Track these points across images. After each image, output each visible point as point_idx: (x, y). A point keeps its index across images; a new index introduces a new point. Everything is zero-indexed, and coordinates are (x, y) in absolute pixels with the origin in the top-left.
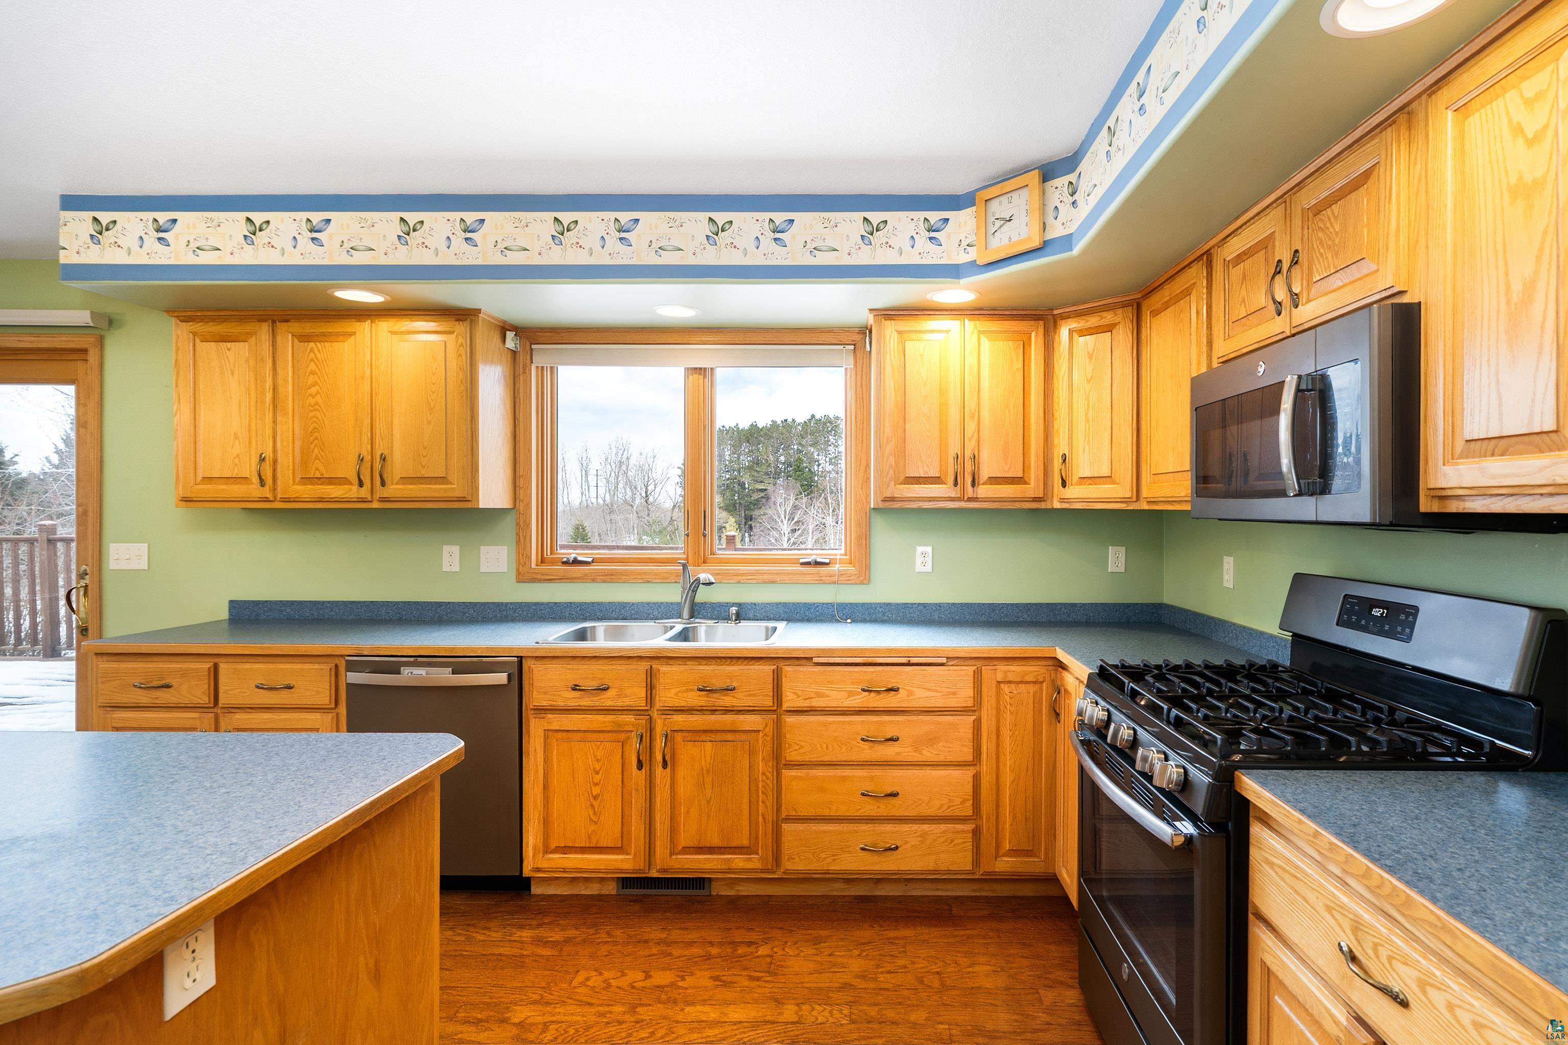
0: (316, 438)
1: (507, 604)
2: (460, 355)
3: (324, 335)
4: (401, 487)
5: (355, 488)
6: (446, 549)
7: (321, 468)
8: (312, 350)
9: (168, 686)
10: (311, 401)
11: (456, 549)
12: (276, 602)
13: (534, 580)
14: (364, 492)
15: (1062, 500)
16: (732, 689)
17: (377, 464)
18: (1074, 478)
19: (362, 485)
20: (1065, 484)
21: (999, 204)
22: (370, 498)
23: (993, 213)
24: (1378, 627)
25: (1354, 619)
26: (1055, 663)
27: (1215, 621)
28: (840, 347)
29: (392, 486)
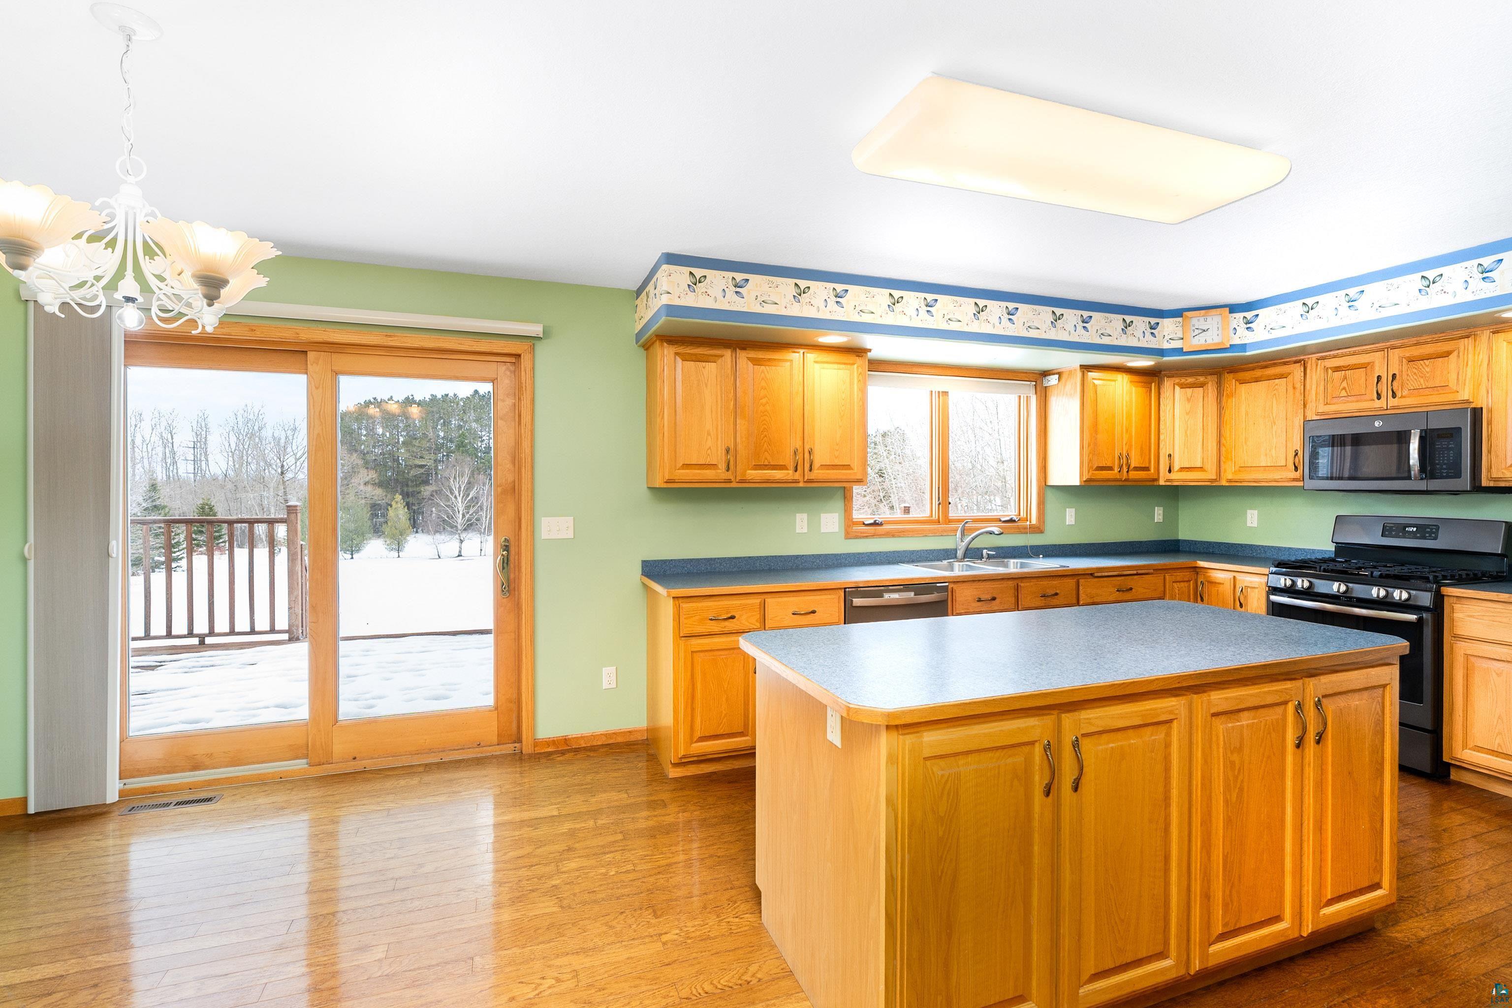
0: (766, 436)
1: (841, 554)
2: (860, 376)
3: (770, 360)
4: (820, 471)
5: (791, 472)
6: (799, 516)
7: (769, 458)
8: (763, 371)
9: (733, 617)
10: (761, 408)
11: (805, 516)
12: (679, 561)
13: (857, 537)
14: (797, 476)
15: (1168, 480)
16: (1056, 594)
17: (807, 455)
18: (1176, 467)
19: (796, 471)
20: (1170, 471)
21: (1197, 321)
22: (801, 479)
23: (1194, 325)
24: (1413, 535)
25: (1394, 533)
26: (1198, 570)
27: (1241, 545)
28: (1029, 383)
29: (815, 472)
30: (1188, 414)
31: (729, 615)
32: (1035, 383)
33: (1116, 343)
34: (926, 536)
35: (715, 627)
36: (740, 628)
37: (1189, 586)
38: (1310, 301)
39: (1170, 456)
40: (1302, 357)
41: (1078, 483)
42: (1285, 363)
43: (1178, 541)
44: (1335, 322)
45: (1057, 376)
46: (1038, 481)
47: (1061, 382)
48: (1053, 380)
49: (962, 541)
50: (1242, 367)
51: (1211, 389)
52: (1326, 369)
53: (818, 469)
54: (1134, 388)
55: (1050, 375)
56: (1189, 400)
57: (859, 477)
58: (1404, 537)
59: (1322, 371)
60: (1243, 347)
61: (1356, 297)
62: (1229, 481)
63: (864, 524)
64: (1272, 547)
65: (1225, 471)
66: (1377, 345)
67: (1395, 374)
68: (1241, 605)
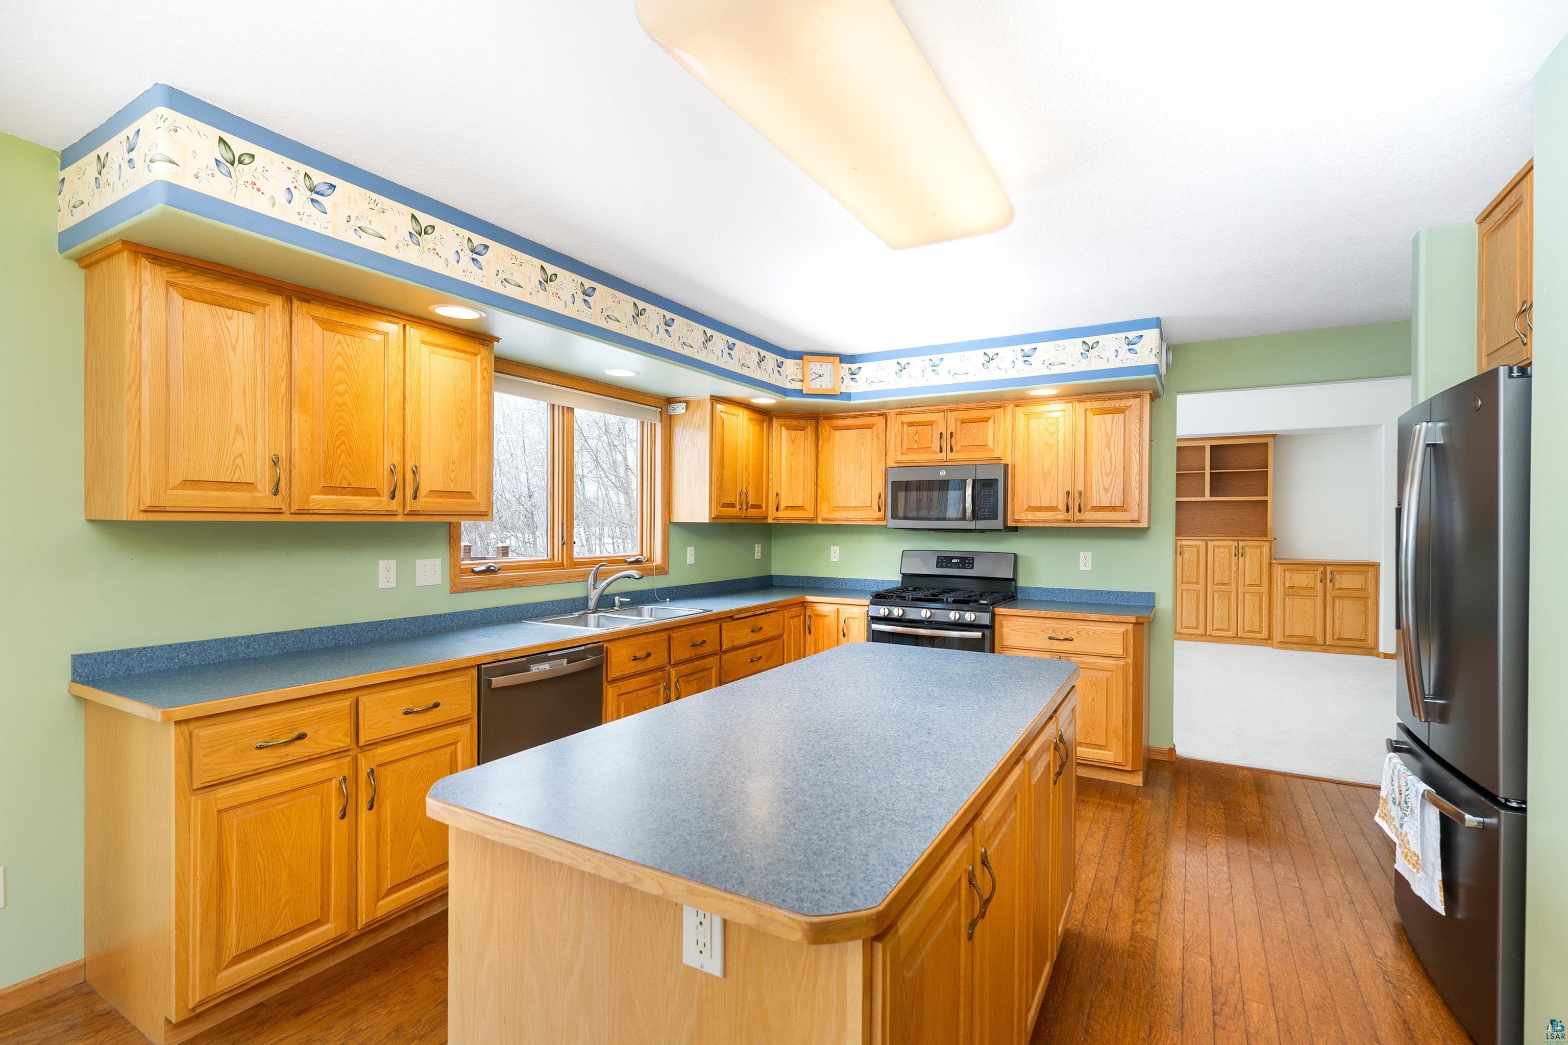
0: (343, 443)
1: (445, 615)
2: (484, 378)
3: (350, 326)
4: (430, 500)
5: (385, 499)
6: (381, 564)
7: (349, 477)
8: (339, 342)
9: (302, 737)
10: (336, 398)
11: (392, 564)
13: (466, 590)
14: (394, 505)
15: (776, 519)
16: (704, 642)
17: (409, 476)
18: (782, 506)
19: (393, 498)
20: (777, 509)
21: (815, 366)
22: (400, 510)
23: (811, 369)
24: (957, 566)
25: (944, 564)
26: (805, 604)
27: (826, 578)
28: (655, 409)
29: (422, 500)
30: (792, 455)
31: (295, 734)
32: (660, 410)
33: (753, 375)
34: (551, 584)
35: (267, 759)
36: (315, 751)
37: (800, 620)
38: (903, 361)
39: (777, 494)
40: (884, 411)
41: (707, 521)
42: (871, 415)
43: (771, 576)
44: (921, 383)
45: (684, 405)
46: (663, 517)
47: (688, 412)
48: (680, 409)
49: (595, 588)
50: (836, 414)
51: (810, 431)
52: (903, 423)
53: (425, 496)
54: (751, 425)
55: (675, 402)
56: (793, 442)
57: (483, 508)
58: (951, 567)
59: (900, 424)
60: (848, 396)
61: (938, 363)
62: (824, 519)
63: (473, 571)
64: (852, 579)
65: (821, 510)
66: (939, 407)
67: (952, 432)
68: (844, 635)
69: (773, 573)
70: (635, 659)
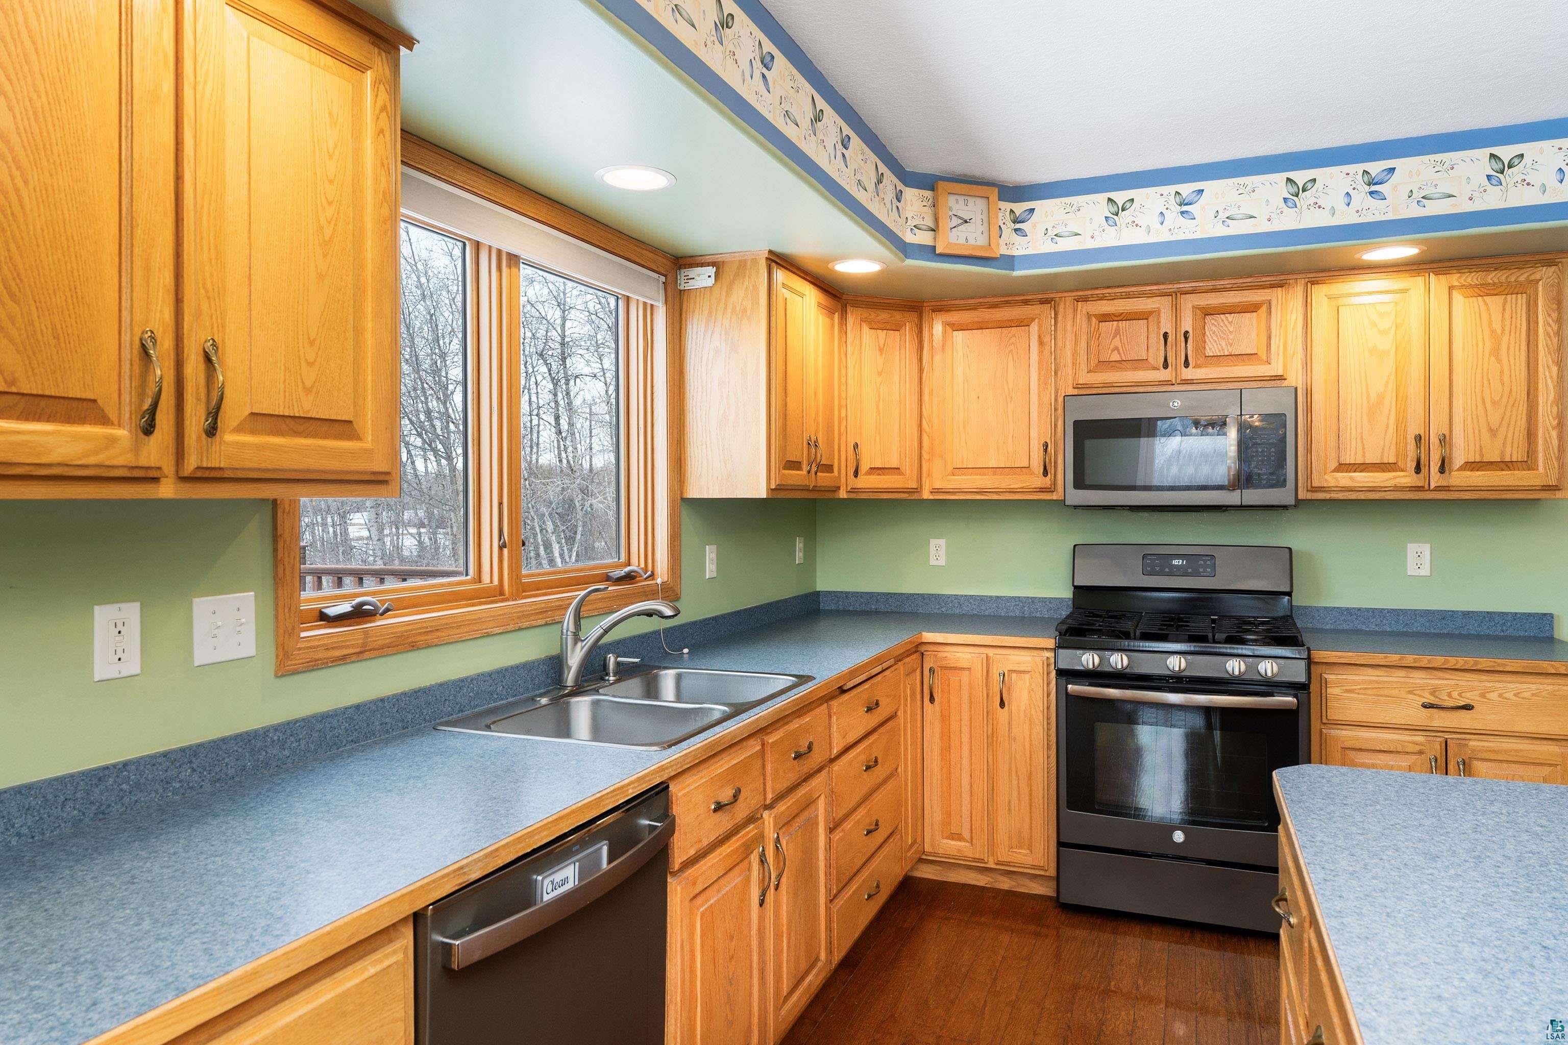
5: (125, 431)
7: (10, 361)
11: (131, 612)
13: (314, 665)
14: (152, 452)
15: (853, 490)
16: (811, 744)
17: (194, 369)
18: (864, 468)
19: (149, 429)
20: (856, 474)
21: (957, 203)
22: (168, 467)
23: (950, 209)
24: (1182, 572)
26: (922, 649)
27: (922, 596)
28: (656, 275)
29: (230, 437)
30: (880, 374)
32: (663, 279)
33: (870, 207)
34: (488, 635)
37: (917, 679)
38: (1120, 197)
39: (856, 446)
40: (1052, 296)
41: (763, 495)
42: (1026, 302)
43: (818, 593)
45: (711, 270)
46: (671, 489)
47: (719, 283)
48: (702, 278)
49: (577, 639)
50: (957, 302)
51: (909, 335)
52: (1089, 317)
53: (239, 429)
54: (821, 317)
55: (692, 265)
56: (881, 350)
57: (379, 465)
58: (1170, 574)
59: (1084, 319)
60: (1009, 261)
61: (1193, 197)
62: (934, 491)
63: (323, 617)
64: (971, 596)
65: (929, 475)
66: (1162, 287)
67: (1186, 333)
68: (1002, 704)
69: (819, 588)
70: (719, 807)
